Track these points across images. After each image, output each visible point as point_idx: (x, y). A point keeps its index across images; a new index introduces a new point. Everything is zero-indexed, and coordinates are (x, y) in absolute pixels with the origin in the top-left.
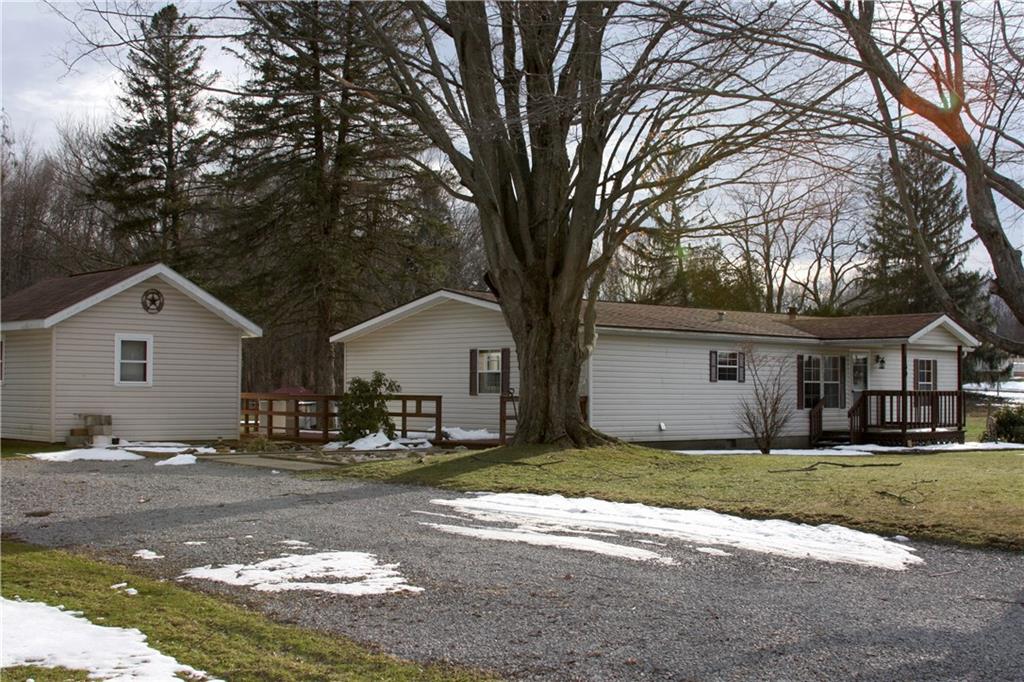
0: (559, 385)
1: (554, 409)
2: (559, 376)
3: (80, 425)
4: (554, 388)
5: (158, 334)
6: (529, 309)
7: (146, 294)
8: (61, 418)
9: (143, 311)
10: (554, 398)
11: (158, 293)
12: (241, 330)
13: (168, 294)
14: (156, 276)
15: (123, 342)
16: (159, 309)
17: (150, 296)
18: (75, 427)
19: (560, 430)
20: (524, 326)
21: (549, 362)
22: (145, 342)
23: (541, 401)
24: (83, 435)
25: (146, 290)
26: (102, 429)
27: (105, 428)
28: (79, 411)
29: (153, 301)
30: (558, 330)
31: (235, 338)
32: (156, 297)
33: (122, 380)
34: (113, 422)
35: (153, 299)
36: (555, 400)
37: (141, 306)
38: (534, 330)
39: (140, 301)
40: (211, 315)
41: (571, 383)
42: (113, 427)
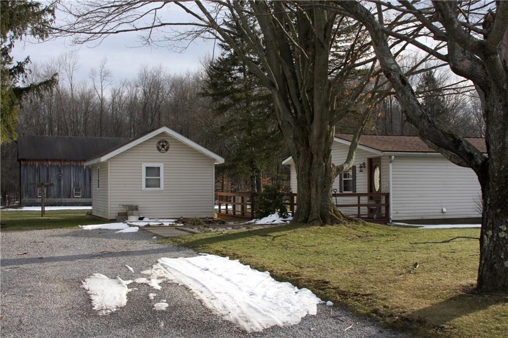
0: (317, 188)
1: (313, 202)
2: (316, 183)
3: (124, 210)
4: (313, 190)
5: (167, 163)
6: (298, 144)
7: (159, 142)
8: (113, 207)
9: (158, 151)
10: (313, 196)
11: (166, 142)
12: (214, 160)
13: (171, 142)
14: (163, 133)
15: (147, 168)
16: (167, 150)
17: (161, 144)
18: (120, 212)
19: (316, 214)
20: (296, 153)
21: (309, 174)
22: (159, 168)
23: (306, 197)
24: (124, 215)
25: (159, 140)
26: (133, 213)
27: (134, 212)
28: (122, 203)
29: (163, 146)
30: (315, 155)
31: (211, 164)
32: (165, 144)
33: (146, 187)
34: (139, 209)
35: (163, 145)
36: (314, 197)
37: (156, 149)
38: (301, 156)
39: (156, 146)
40: (197, 153)
41: (325, 187)
42: (139, 211)
